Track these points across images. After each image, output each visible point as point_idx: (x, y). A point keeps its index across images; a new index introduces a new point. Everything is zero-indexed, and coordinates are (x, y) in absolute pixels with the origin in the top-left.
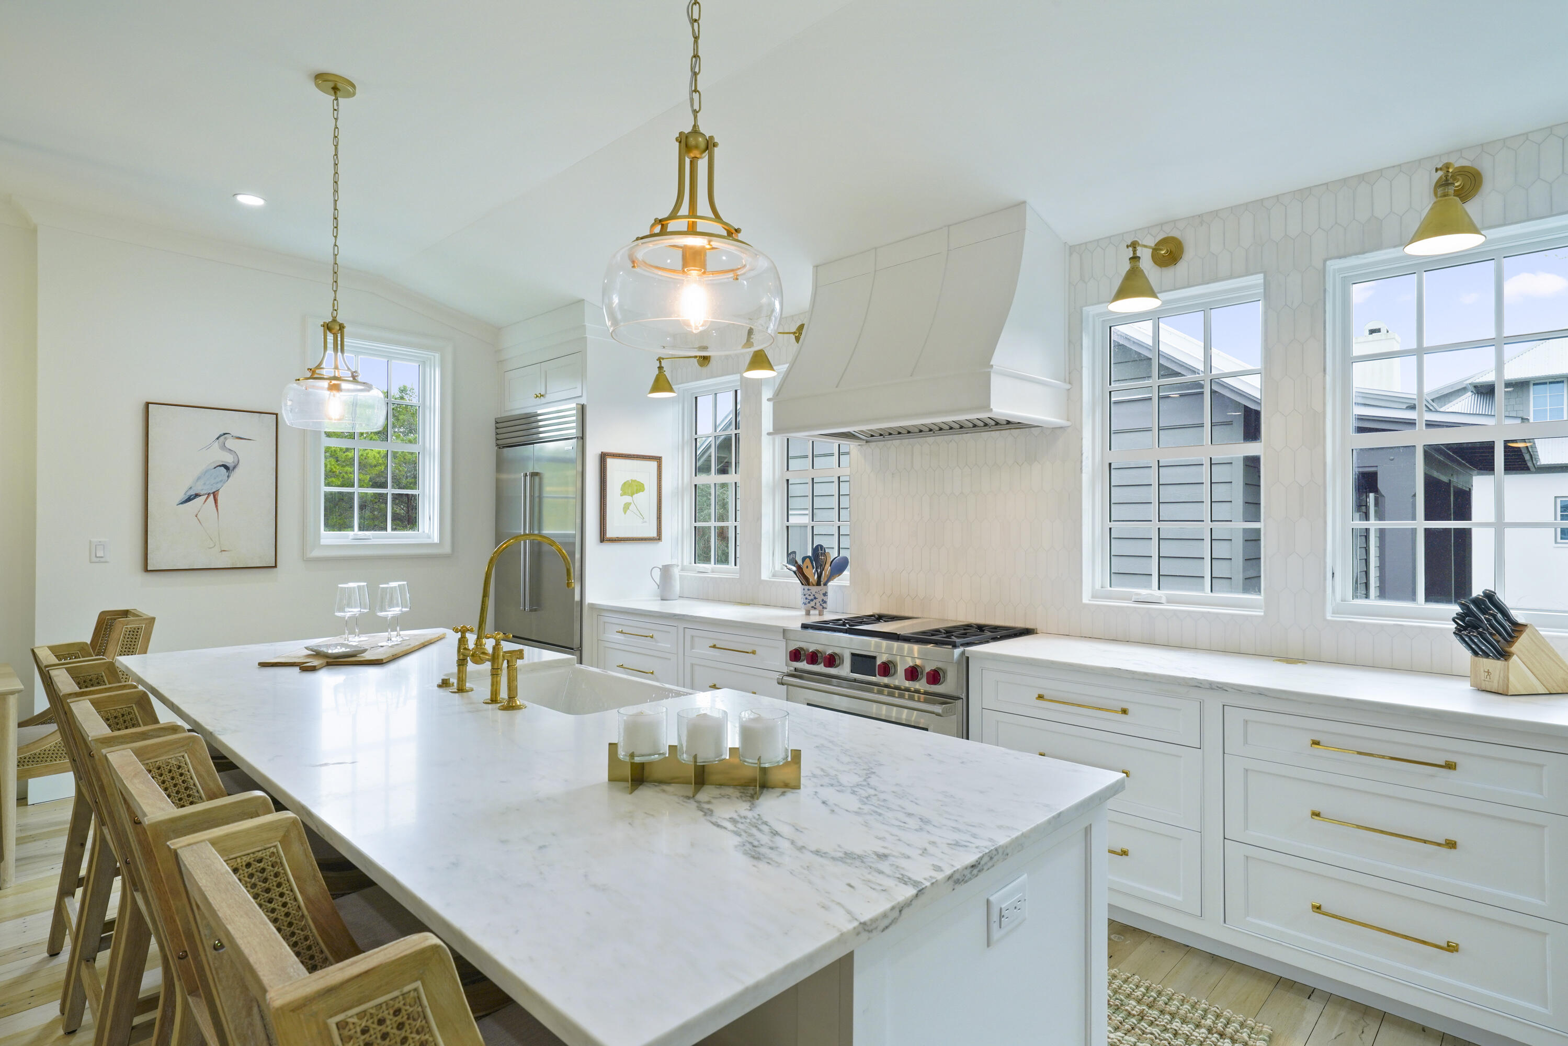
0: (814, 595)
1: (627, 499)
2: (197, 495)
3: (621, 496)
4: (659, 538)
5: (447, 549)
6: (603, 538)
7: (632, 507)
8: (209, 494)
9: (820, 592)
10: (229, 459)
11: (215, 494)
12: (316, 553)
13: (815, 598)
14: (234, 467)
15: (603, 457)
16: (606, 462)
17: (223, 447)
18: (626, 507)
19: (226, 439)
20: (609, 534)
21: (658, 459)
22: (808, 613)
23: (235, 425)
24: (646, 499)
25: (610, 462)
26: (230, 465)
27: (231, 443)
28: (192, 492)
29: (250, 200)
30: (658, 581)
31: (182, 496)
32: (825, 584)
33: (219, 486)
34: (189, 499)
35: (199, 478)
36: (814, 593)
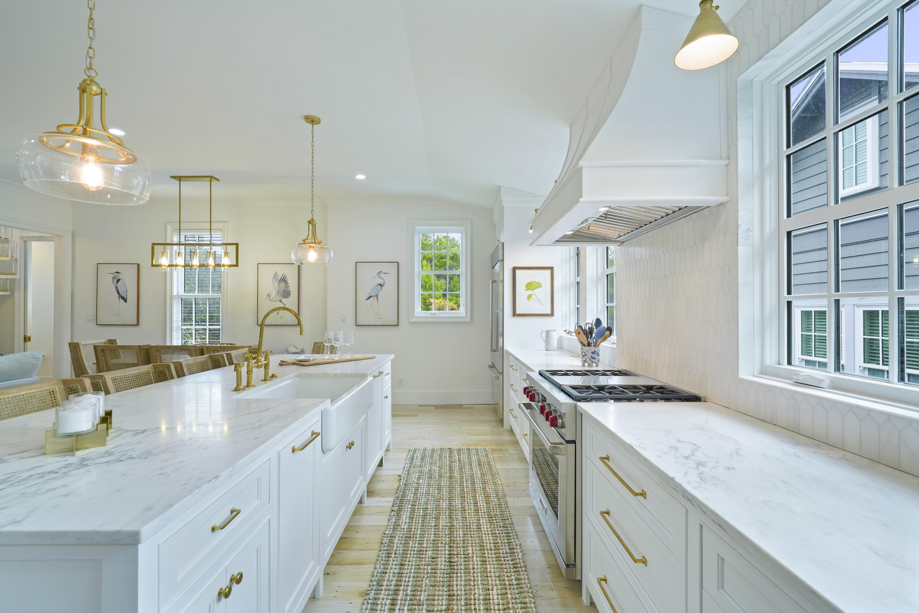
0: (585, 353)
1: (530, 292)
2: (371, 297)
3: (526, 290)
4: (552, 314)
5: (468, 319)
6: (515, 314)
7: (533, 297)
8: (375, 296)
9: (589, 351)
10: (381, 282)
11: (377, 296)
12: (413, 320)
13: (586, 355)
14: (383, 285)
15: (514, 269)
16: (515, 272)
17: (380, 277)
18: (529, 297)
19: (380, 274)
20: (518, 312)
21: (551, 269)
22: (584, 365)
23: (384, 268)
24: (544, 293)
25: (518, 272)
26: (382, 284)
27: (382, 275)
28: (370, 295)
29: (361, 177)
30: (544, 339)
31: (367, 297)
32: (598, 346)
33: (378, 292)
34: (369, 298)
35: (372, 290)
36: (585, 351)
